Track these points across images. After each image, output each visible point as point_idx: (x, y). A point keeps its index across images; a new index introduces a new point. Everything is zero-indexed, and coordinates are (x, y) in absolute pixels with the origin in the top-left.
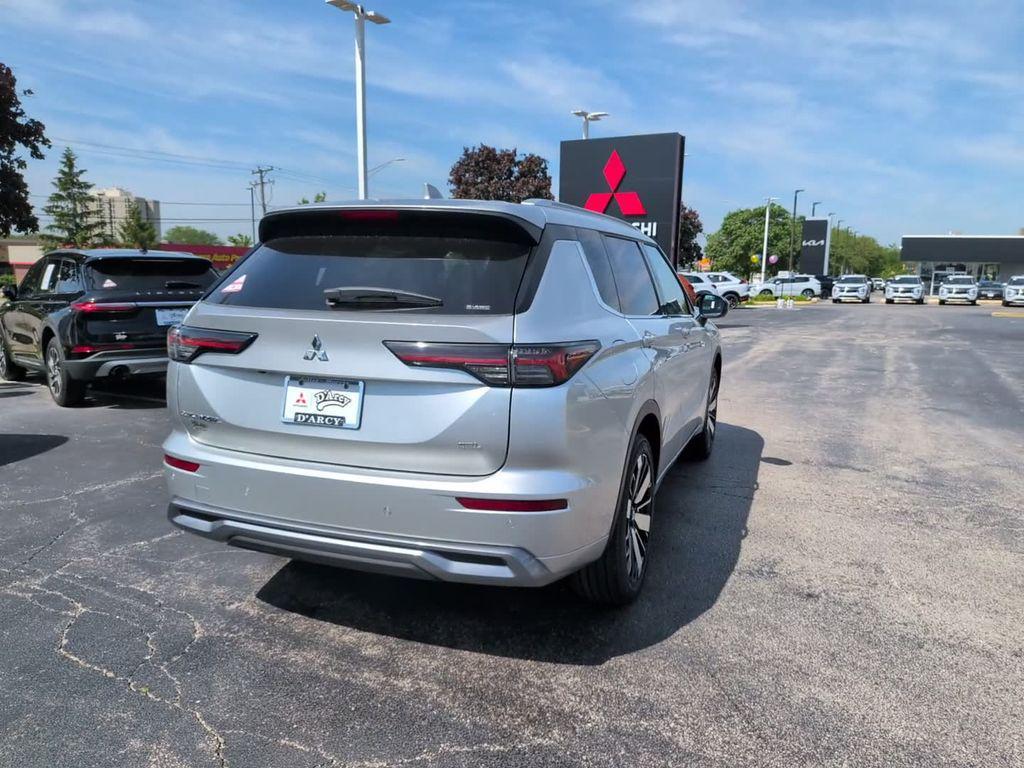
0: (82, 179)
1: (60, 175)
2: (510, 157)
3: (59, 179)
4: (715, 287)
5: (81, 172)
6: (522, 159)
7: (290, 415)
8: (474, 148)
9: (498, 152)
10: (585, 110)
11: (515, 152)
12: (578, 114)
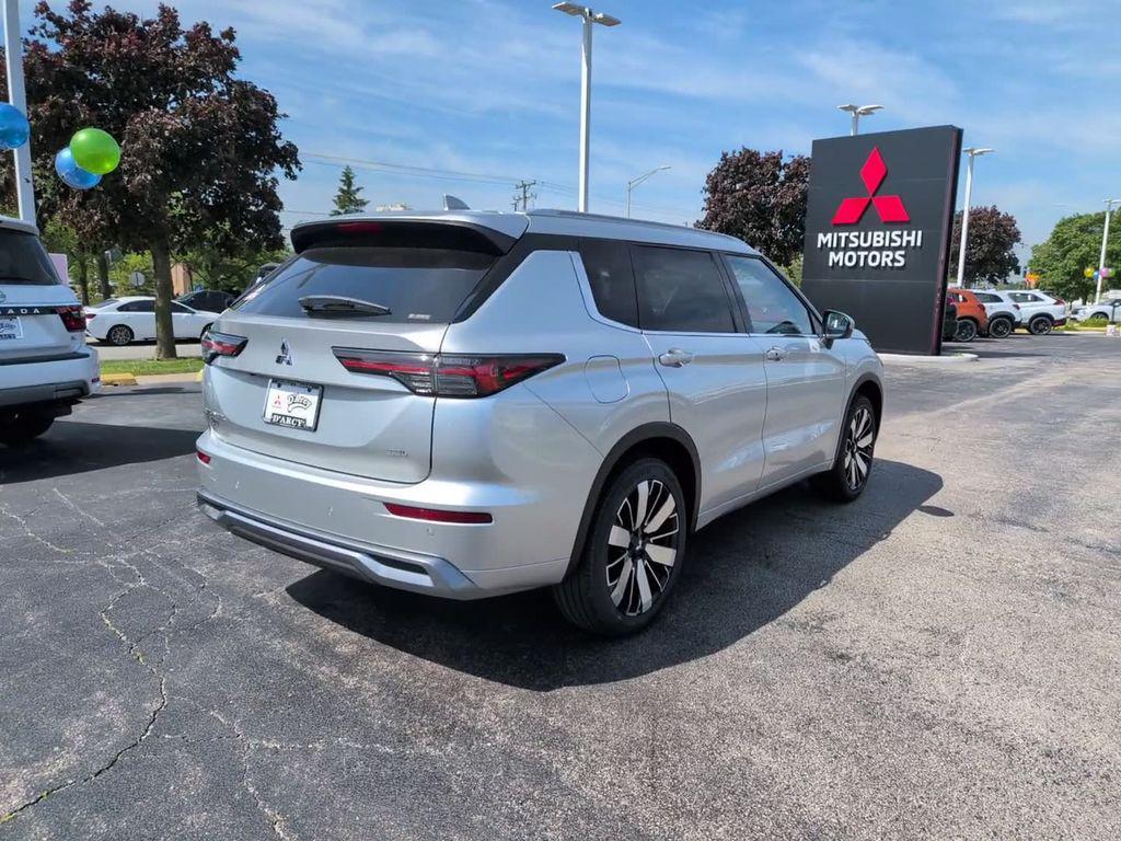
0: (359, 196)
1: (340, 193)
2: (775, 160)
3: (339, 197)
4: (1018, 308)
5: (358, 190)
6: (789, 161)
7: (268, 416)
8: (734, 152)
9: (762, 155)
10: (855, 105)
11: (780, 154)
12: (845, 109)
